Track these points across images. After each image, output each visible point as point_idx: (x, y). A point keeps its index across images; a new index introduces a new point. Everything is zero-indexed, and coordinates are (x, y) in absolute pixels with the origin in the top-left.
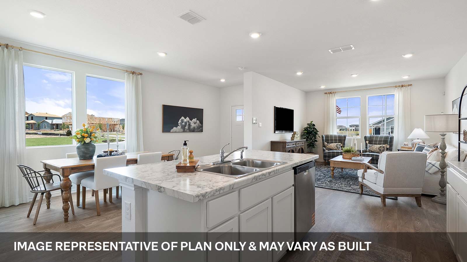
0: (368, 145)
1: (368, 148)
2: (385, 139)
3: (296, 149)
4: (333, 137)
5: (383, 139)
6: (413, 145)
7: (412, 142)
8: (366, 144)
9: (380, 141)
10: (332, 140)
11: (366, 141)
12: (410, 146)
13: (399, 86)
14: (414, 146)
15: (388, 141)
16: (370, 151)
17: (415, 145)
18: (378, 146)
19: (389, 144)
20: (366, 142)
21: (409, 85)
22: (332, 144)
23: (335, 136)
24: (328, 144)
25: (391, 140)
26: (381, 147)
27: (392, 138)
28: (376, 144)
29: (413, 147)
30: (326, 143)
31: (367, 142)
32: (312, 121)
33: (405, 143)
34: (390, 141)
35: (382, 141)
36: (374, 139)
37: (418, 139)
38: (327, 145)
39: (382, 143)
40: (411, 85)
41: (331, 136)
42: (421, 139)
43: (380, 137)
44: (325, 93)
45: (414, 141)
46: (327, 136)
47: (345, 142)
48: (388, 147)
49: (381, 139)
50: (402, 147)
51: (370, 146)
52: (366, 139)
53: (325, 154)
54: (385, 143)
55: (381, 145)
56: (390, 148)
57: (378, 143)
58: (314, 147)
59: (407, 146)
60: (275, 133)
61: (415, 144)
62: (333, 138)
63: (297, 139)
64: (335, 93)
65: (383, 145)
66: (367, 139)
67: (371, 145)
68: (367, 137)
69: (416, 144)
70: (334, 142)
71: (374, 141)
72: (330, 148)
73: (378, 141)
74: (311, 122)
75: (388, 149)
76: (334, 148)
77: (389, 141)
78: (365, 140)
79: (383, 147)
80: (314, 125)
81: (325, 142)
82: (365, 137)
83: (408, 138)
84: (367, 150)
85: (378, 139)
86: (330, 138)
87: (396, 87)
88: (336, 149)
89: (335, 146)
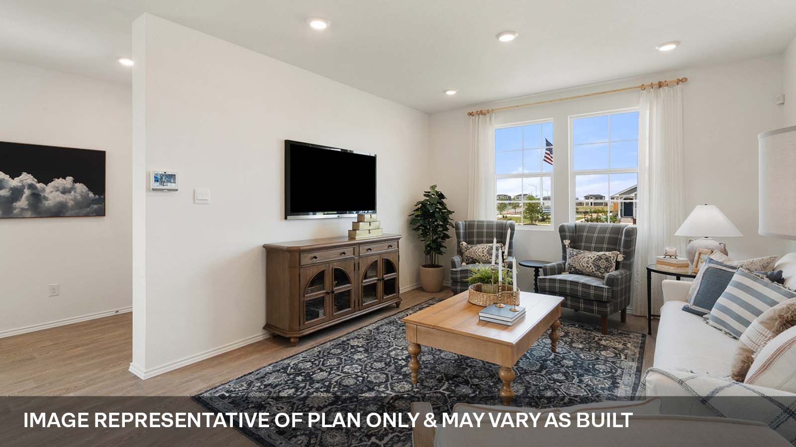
0: (569, 250)
1: (569, 261)
2: (611, 236)
3: (357, 266)
4: (485, 227)
5: (607, 235)
6: (691, 254)
7: (688, 247)
8: (564, 247)
9: (600, 240)
10: (480, 235)
11: (563, 238)
12: (682, 258)
13: (652, 86)
14: (696, 258)
15: (621, 239)
16: (573, 269)
17: (699, 257)
18: (594, 255)
19: (622, 249)
20: (562, 242)
21: (679, 81)
22: (479, 246)
23: (490, 226)
24: (470, 247)
25: (629, 239)
26: (600, 258)
27: (631, 234)
28: (588, 249)
29: (693, 261)
30: (464, 244)
31: (567, 242)
33: (668, 249)
34: (625, 240)
35: (606, 241)
36: (585, 234)
37: (706, 237)
38: (467, 249)
39: (605, 246)
40: (684, 80)
41: (480, 225)
42: (714, 238)
43: (601, 228)
44: (471, 114)
45: (696, 243)
46: (469, 226)
47: (513, 240)
48: (620, 258)
49: (601, 235)
50: (659, 262)
51: (572, 256)
52: (563, 234)
53: (454, 276)
54: (613, 247)
55: (602, 253)
56: (626, 262)
57: (593, 245)
58: (440, 253)
59: (673, 261)
60: (286, 218)
61: (697, 255)
62: (485, 230)
63: (370, 235)
64: (493, 111)
65: (607, 253)
66: (567, 234)
67: (575, 251)
68: (566, 229)
69: (700, 254)
70: (485, 239)
71: (584, 240)
72: (472, 258)
73: (594, 240)
74: (433, 188)
75: (621, 266)
76: (483, 258)
77: (622, 241)
78: (561, 236)
79: (607, 259)
80: (441, 196)
81: (462, 240)
82: (562, 230)
83: (676, 234)
84: (564, 264)
85: (596, 235)
86: (475, 230)
87: (643, 87)
88: (488, 259)
89: (485, 250)
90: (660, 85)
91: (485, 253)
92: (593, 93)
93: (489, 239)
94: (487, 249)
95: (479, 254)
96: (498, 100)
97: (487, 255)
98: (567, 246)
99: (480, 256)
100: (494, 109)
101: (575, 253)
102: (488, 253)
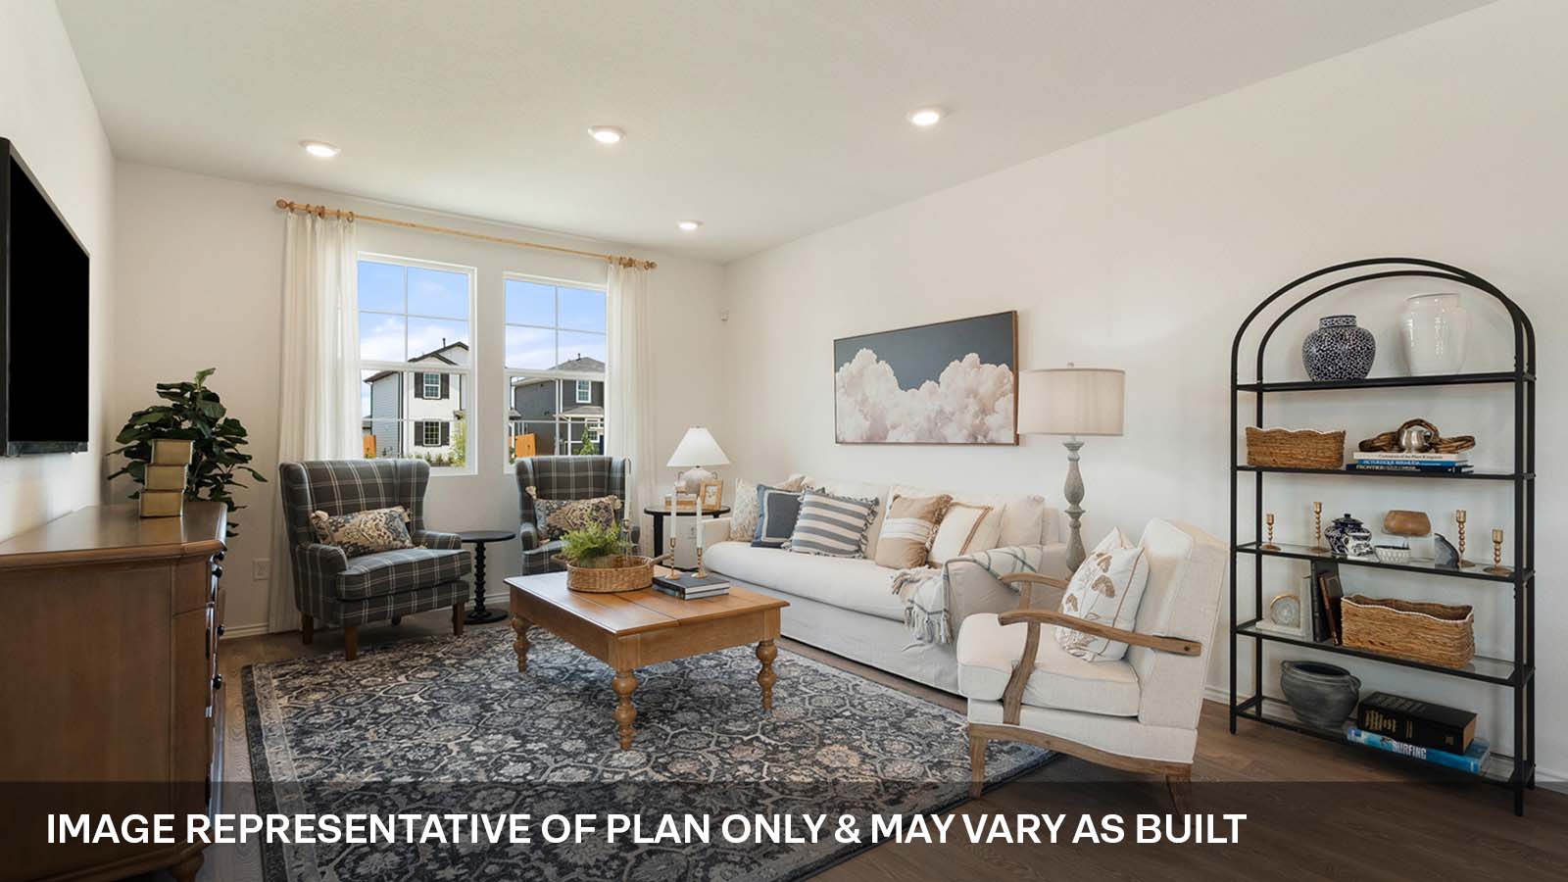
0: (541, 504)
5: (590, 473)
8: (528, 499)
9: (582, 482)
10: (349, 492)
11: (522, 484)
13: (621, 261)
14: (702, 492)
20: (524, 491)
21: (647, 266)
22: (359, 516)
24: (340, 519)
30: (324, 515)
31: (531, 490)
32: (209, 372)
36: (552, 474)
37: (698, 467)
38: (335, 525)
40: (650, 265)
42: (707, 468)
47: (425, 499)
48: (618, 504)
49: (581, 474)
52: (524, 476)
55: (595, 500)
57: (575, 491)
61: (702, 489)
64: (351, 217)
65: (602, 500)
66: (527, 476)
67: (553, 504)
68: (529, 468)
69: (706, 486)
70: (362, 501)
71: (558, 484)
72: (356, 545)
73: (573, 482)
74: (202, 375)
76: (380, 541)
78: (521, 481)
81: (312, 506)
82: (523, 470)
83: (669, 465)
85: (570, 475)
86: (332, 483)
87: (611, 260)
88: (389, 542)
89: (381, 524)
90: (630, 263)
91: (383, 530)
92: (550, 245)
93: (372, 500)
94: (384, 520)
95: (370, 532)
96: (362, 197)
97: (388, 533)
98: (535, 497)
99: (372, 537)
100: (355, 213)
101: (555, 506)
102: (388, 529)
